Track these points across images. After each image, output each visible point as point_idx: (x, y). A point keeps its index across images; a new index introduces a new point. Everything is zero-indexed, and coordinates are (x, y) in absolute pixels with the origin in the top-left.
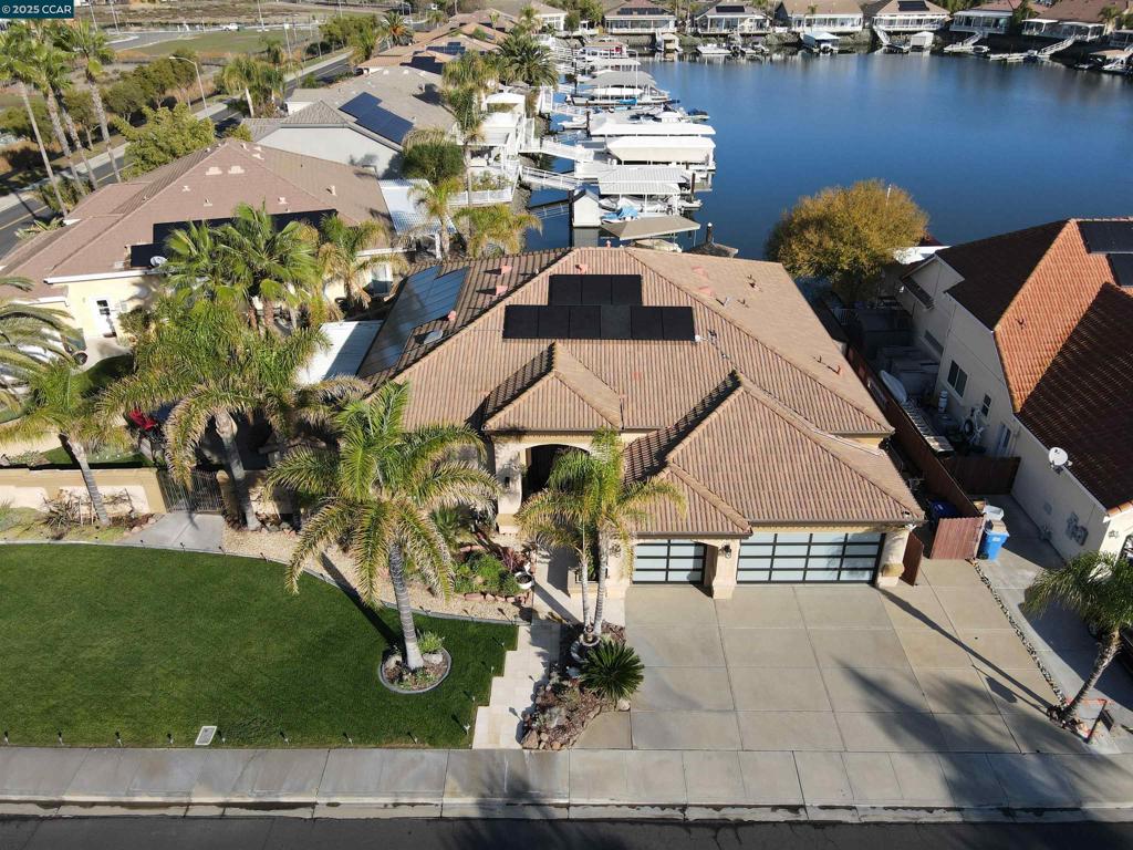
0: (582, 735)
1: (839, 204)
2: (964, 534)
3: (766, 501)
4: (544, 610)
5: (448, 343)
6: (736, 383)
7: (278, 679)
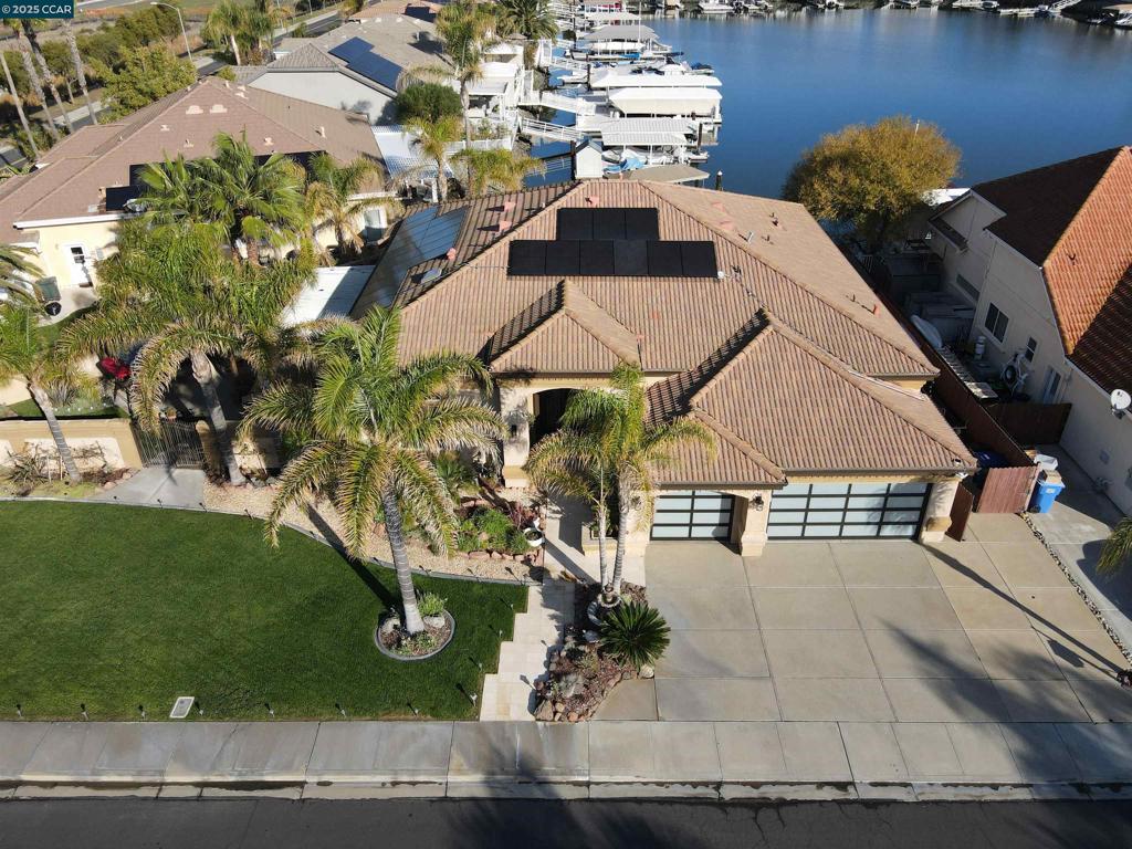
0: (602, 705)
1: (864, 141)
2: (1015, 485)
3: (800, 448)
4: (556, 569)
5: (447, 281)
6: (765, 322)
7: (262, 645)
